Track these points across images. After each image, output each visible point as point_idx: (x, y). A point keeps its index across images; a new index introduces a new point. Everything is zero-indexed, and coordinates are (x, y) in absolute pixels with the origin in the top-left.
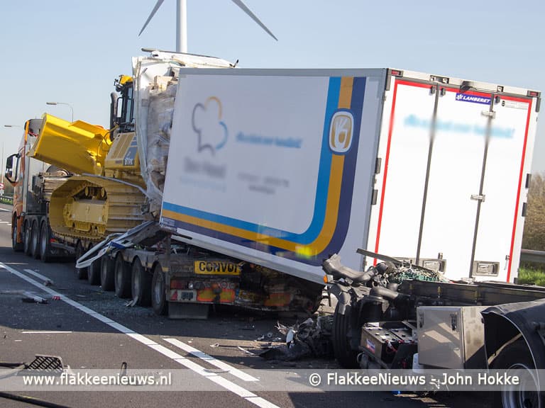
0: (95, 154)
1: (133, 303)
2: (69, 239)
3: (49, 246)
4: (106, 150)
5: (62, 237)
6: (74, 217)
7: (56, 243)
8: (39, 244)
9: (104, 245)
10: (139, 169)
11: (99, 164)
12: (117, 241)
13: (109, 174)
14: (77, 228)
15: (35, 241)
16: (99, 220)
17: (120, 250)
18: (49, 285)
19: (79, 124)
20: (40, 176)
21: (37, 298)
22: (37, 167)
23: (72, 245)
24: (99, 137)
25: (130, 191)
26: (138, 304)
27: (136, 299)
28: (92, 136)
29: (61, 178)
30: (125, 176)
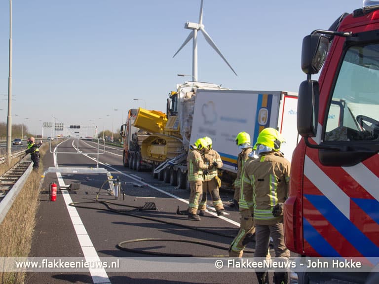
0: (160, 125)
1: (178, 188)
2: (149, 161)
3: (140, 165)
4: (165, 123)
5: (146, 160)
6: (152, 152)
7: (143, 163)
8: (136, 164)
9: (165, 164)
10: (179, 132)
11: (162, 129)
12: (171, 162)
13: (166, 134)
14: (153, 157)
15: (134, 162)
16: (163, 153)
17: (172, 166)
18: (142, 180)
19: (153, 112)
20: (136, 134)
21: (139, 185)
22: (134, 130)
23: (150, 164)
24: (162, 117)
25: (176, 141)
26: (180, 188)
27: (179, 186)
28: (159, 117)
29: (145, 135)
30: (173, 134)
